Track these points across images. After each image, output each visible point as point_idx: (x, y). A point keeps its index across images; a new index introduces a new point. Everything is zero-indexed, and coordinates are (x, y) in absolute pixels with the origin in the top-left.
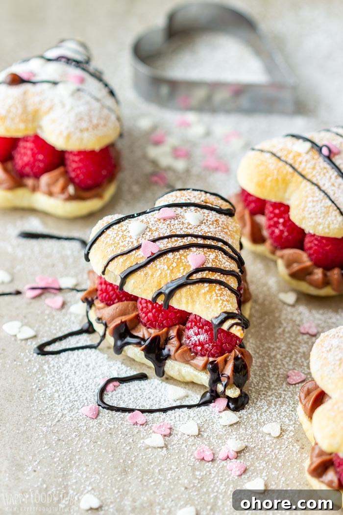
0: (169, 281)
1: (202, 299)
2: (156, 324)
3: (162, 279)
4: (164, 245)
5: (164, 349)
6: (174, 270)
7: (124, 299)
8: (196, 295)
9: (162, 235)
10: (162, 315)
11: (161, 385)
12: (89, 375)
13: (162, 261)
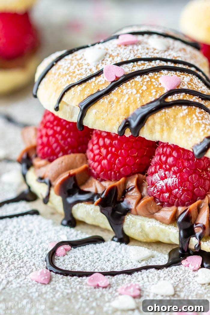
0: (139, 106)
1: (180, 124)
2: (111, 173)
3: (131, 104)
4: (128, 69)
5: (122, 201)
6: (144, 94)
7: (69, 151)
8: (172, 120)
9: (125, 60)
10: (119, 160)
11: (120, 247)
12: (34, 240)
13: (130, 85)
